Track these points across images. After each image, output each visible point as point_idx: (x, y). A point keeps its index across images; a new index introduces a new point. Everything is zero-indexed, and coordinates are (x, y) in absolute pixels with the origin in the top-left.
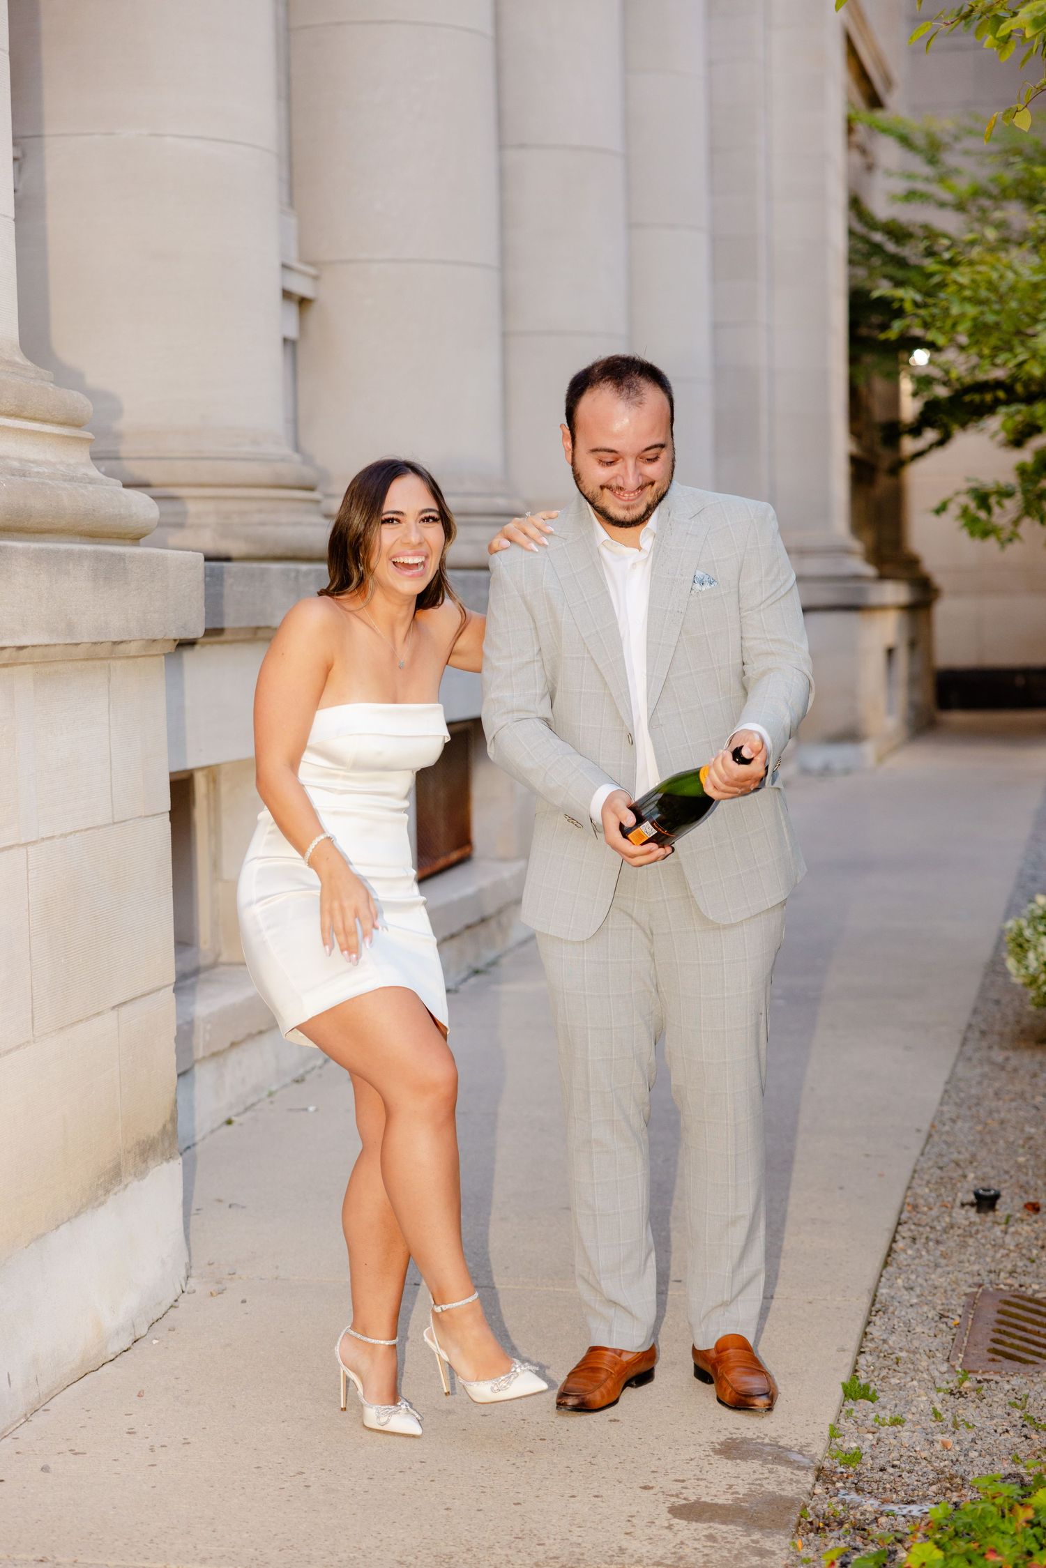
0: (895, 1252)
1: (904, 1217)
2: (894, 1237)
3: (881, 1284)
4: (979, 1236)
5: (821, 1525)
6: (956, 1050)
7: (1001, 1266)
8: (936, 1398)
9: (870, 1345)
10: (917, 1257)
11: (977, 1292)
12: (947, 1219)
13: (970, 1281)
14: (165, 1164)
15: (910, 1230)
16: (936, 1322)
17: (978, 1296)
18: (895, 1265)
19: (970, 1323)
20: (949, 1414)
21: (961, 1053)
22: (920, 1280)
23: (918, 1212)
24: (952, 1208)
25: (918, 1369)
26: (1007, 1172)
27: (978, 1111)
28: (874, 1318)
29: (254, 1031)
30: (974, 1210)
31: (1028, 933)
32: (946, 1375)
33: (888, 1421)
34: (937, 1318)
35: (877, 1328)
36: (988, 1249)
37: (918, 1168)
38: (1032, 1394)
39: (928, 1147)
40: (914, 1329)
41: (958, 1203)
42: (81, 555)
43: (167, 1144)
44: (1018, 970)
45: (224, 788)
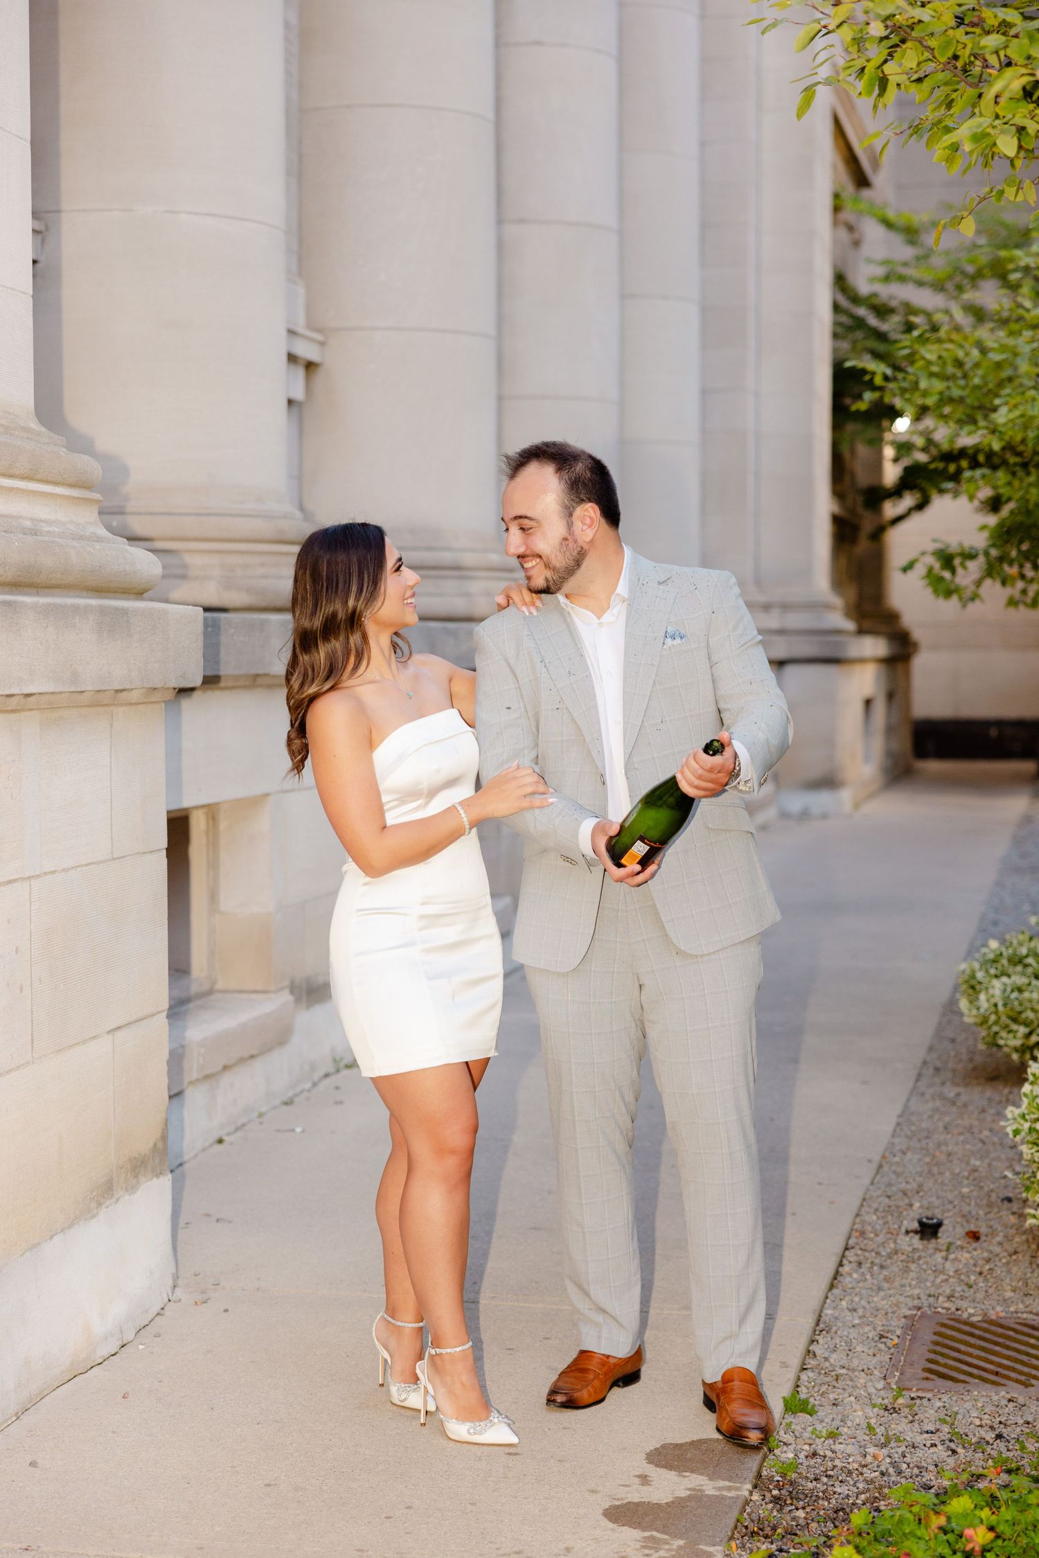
0: (841, 1275)
1: (851, 1242)
2: (841, 1261)
3: (826, 1306)
4: (921, 1262)
5: (756, 1529)
6: (910, 1085)
7: (940, 1291)
8: (871, 1413)
9: (812, 1362)
10: (862, 1280)
11: (916, 1315)
12: (892, 1246)
13: (911, 1304)
14: (155, 1179)
15: (856, 1255)
16: (876, 1342)
17: (916, 1319)
18: (841, 1288)
19: (907, 1343)
20: (883, 1428)
21: (914, 1088)
22: (863, 1303)
23: (865, 1239)
24: (897, 1235)
25: (856, 1386)
26: (951, 1202)
27: (927, 1144)
28: (817, 1337)
29: (246, 1055)
30: (917, 1237)
31: (980, 975)
32: (882, 1392)
33: (824, 1435)
34: (877, 1338)
35: (819, 1346)
36: (929, 1275)
37: (867, 1196)
38: (961, 1411)
39: (878, 1177)
40: (855, 1349)
41: (903, 1230)
42: (88, 609)
43: (157, 1161)
44: (970, 1010)
45: (223, 825)
